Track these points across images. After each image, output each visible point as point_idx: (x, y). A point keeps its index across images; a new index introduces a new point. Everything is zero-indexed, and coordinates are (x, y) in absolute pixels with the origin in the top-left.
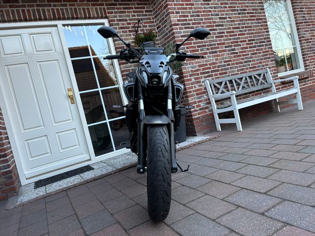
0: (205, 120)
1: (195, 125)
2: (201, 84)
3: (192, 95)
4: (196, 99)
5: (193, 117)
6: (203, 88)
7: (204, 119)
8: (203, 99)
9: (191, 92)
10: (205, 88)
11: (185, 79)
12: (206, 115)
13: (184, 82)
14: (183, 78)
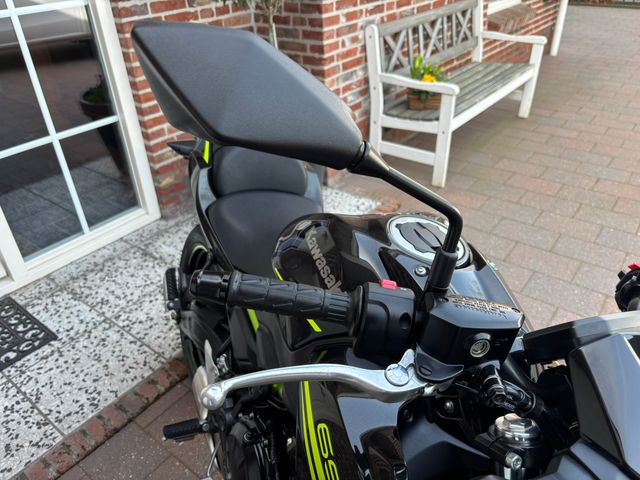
2: (357, 33)
4: (340, 82)
6: (358, 45)
8: (354, 79)
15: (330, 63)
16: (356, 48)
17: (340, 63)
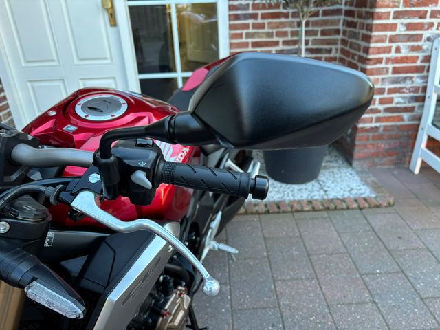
0: (391, 137)
1: (357, 143)
2: (420, 43)
3: (379, 71)
4: (387, 83)
5: (360, 126)
6: (421, 55)
7: (387, 133)
8: (408, 84)
9: (379, 61)
10: (428, 59)
11: (376, 22)
12: (399, 127)
13: (371, 30)
14: (373, 19)
15: (375, 63)
16: (417, 57)
17: (390, 66)
